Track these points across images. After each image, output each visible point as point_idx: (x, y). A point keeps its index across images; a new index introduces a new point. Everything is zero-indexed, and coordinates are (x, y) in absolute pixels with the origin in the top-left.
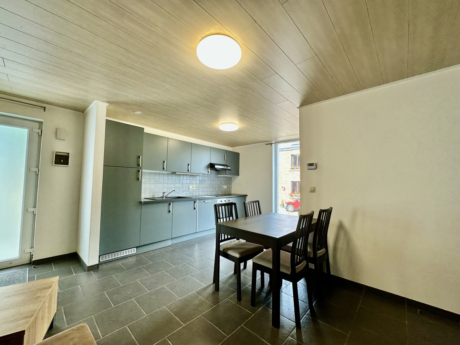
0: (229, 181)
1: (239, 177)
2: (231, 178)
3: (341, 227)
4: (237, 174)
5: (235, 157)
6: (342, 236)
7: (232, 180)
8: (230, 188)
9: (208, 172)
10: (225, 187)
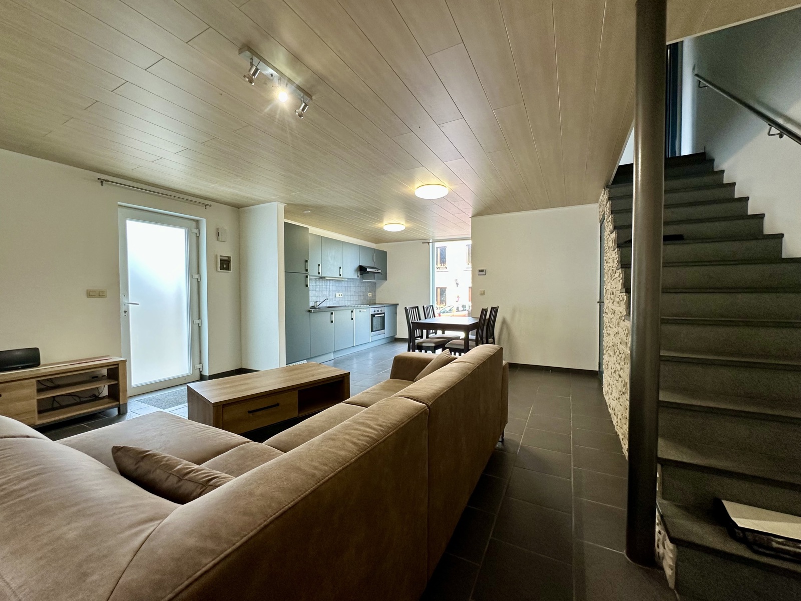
0: (373, 288)
1: (387, 281)
2: (375, 283)
3: (504, 322)
4: (385, 278)
5: (382, 256)
6: (505, 330)
7: (377, 285)
8: (374, 296)
9: (358, 277)
10: (370, 295)
